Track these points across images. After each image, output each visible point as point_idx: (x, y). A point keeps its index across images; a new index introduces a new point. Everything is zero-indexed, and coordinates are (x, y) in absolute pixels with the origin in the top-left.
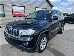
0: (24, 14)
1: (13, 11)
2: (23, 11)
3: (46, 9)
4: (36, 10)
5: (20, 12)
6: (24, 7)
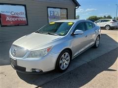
0: (25, 19)
2: (21, 13)
3: (67, 9)
6: (25, 6)
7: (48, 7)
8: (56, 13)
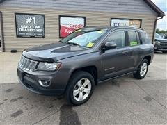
1: (60, 26)
2: (80, 26)
3: (141, 20)
4: (113, 25)
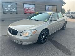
0: (34, 11)
3: (57, 6)
5: (30, 9)
7: (46, 5)
8: (50, 8)
